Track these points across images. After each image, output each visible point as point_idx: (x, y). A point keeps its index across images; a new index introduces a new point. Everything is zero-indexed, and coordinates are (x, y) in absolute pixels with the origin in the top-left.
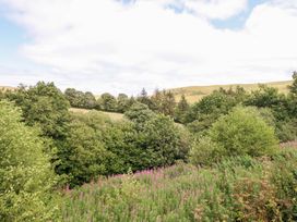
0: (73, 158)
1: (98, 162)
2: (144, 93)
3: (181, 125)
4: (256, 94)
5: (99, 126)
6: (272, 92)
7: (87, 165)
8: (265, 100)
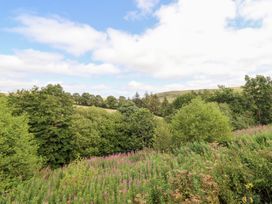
0: (72, 142)
1: (93, 145)
2: (137, 95)
3: (161, 118)
4: (217, 92)
5: (95, 118)
6: (229, 90)
7: (84, 148)
8: (224, 97)
